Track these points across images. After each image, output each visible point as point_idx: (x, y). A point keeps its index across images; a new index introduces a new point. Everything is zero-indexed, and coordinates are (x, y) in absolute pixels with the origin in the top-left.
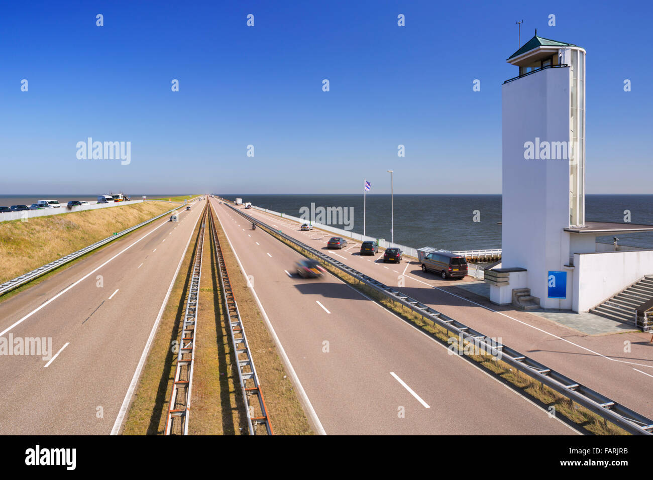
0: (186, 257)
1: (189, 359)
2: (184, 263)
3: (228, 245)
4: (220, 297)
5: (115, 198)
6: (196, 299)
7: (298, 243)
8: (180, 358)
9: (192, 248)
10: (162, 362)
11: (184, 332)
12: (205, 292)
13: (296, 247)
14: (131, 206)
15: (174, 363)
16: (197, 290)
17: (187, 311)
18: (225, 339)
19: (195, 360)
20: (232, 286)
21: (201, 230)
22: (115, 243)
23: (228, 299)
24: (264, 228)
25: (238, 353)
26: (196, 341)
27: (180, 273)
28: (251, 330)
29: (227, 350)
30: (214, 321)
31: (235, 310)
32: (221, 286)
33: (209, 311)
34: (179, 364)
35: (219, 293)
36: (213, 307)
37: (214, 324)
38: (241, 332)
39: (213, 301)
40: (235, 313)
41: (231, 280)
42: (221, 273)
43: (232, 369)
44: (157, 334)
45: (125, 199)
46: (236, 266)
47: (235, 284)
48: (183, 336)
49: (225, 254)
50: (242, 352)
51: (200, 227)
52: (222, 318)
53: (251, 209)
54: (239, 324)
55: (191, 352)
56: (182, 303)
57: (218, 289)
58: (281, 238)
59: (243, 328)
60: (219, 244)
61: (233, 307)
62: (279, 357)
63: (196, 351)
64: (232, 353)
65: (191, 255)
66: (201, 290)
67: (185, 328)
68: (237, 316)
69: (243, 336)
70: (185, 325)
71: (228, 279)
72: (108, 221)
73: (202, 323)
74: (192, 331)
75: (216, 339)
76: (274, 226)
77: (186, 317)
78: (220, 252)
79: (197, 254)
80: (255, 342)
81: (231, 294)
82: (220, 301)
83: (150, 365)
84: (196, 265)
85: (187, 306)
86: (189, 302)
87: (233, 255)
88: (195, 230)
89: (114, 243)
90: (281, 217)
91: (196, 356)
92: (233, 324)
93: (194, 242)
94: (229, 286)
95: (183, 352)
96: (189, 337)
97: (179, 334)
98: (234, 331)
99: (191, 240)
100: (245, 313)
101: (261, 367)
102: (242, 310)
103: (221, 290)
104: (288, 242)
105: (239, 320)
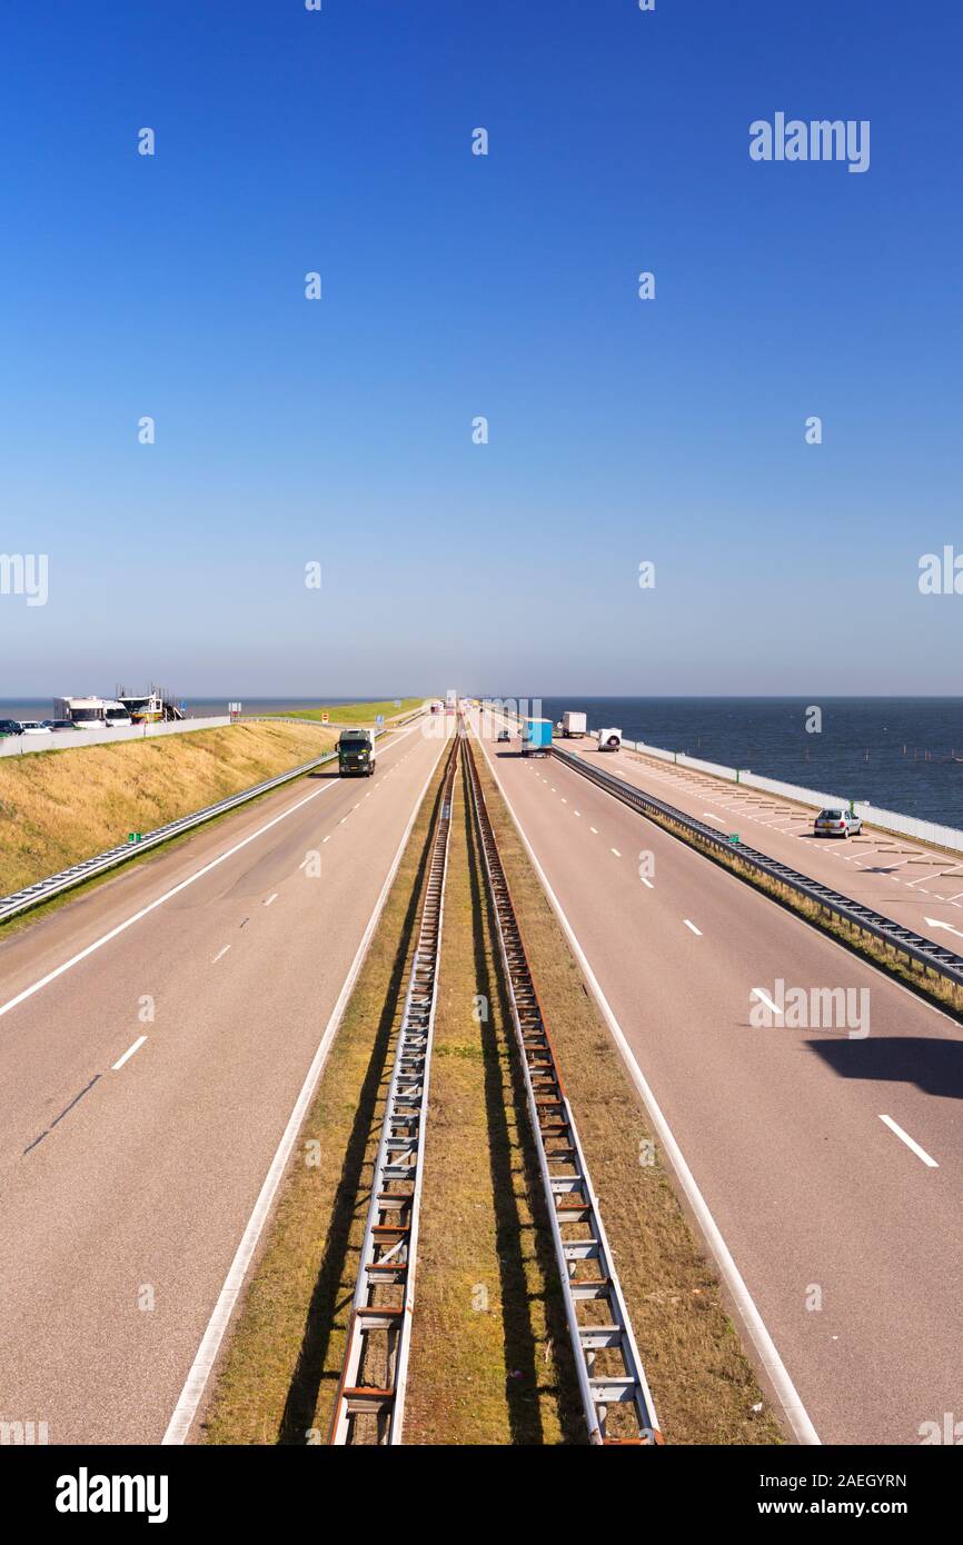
0: (381, 926)
1: (394, 1306)
2: (376, 949)
3: (537, 885)
4: (507, 1080)
5: (132, 710)
6: (420, 1082)
7: (803, 885)
8: (361, 1301)
9: (406, 896)
10: (297, 1309)
11: (377, 1205)
12: (451, 1061)
13: (795, 900)
14: (188, 739)
15: (338, 1319)
16: (423, 1050)
17: (389, 1125)
18: (528, 1242)
19: (417, 1313)
20: (551, 1039)
21: (439, 827)
22: (131, 870)
23: (540, 1089)
24: (671, 824)
25: (574, 1297)
26: (421, 1241)
27: (360, 986)
28: (622, 1212)
29: (535, 1281)
30: (488, 1170)
31: (565, 1131)
32: (511, 1039)
33: (467, 1130)
34: (359, 1324)
35: (504, 1064)
36: (482, 1115)
37: (487, 1182)
38: (588, 1215)
39: (482, 1095)
40: (562, 1144)
41: (550, 1016)
42: (511, 989)
43: (554, 1360)
44: (282, 1204)
45: (169, 712)
46: (564, 966)
47: (564, 1032)
48: (375, 1220)
49: (527, 918)
50: (590, 1294)
51: (433, 818)
52: (517, 1157)
53: (622, 753)
54: (580, 1186)
55: (402, 1280)
56: (369, 1097)
57: (502, 1048)
58: (736, 864)
59: (595, 1202)
60: (502, 881)
61: (557, 1120)
62: (732, 1324)
63: (417, 1280)
64: (554, 1295)
65: (401, 919)
66: (440, 1052)
67: (379, 1188)
68: (571, 1157)
69: (594, 1233)
70: (380, 1177)
71: (536, 1012)
72: (110, 793)
73: (441, 1174)
74: (408, 1202)
75: (493, 1239)
76: (708, 818)
77: (385, 1147)
78: (508, 910)
79: (425, 915)
80: (639, 1257)
81: (550, 1070)
82: (508, 1095)
83: (253, 1320)
84: (418, 958)
85: (388, 1109)
86: (394, 1093)
87: (554, 924)
88: (416, 827)
89: (130, 872)
90: (736, 783)
91: (418, 1296)
92: (556, 1186)
93: (413, 873)
94: (542, 1039)
95: (375, 1277)
96: (392, 1223)
97: (357, 1212)
98: (560, 1210)
99: (402, 865)
100: (600, 1145)
101: (664, 1358)
102: (591, 1133)
103: (514, 1054)
104: (763, 879)
105: (578, 1170)
